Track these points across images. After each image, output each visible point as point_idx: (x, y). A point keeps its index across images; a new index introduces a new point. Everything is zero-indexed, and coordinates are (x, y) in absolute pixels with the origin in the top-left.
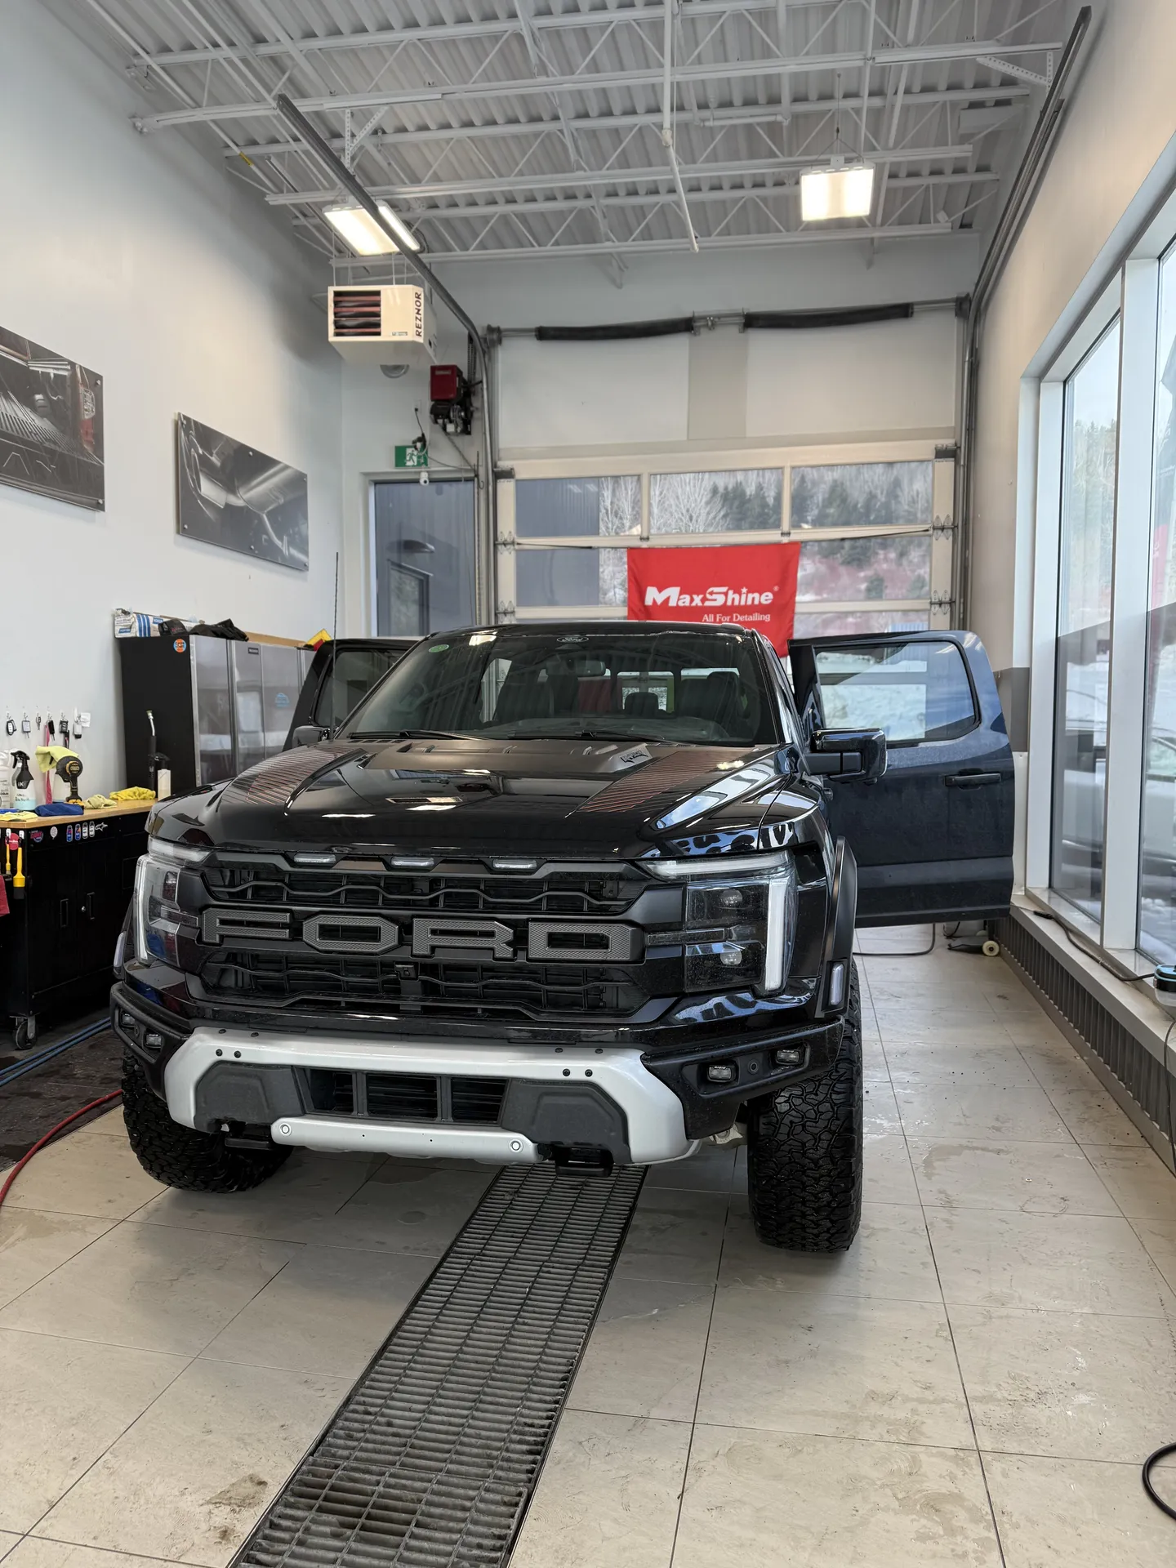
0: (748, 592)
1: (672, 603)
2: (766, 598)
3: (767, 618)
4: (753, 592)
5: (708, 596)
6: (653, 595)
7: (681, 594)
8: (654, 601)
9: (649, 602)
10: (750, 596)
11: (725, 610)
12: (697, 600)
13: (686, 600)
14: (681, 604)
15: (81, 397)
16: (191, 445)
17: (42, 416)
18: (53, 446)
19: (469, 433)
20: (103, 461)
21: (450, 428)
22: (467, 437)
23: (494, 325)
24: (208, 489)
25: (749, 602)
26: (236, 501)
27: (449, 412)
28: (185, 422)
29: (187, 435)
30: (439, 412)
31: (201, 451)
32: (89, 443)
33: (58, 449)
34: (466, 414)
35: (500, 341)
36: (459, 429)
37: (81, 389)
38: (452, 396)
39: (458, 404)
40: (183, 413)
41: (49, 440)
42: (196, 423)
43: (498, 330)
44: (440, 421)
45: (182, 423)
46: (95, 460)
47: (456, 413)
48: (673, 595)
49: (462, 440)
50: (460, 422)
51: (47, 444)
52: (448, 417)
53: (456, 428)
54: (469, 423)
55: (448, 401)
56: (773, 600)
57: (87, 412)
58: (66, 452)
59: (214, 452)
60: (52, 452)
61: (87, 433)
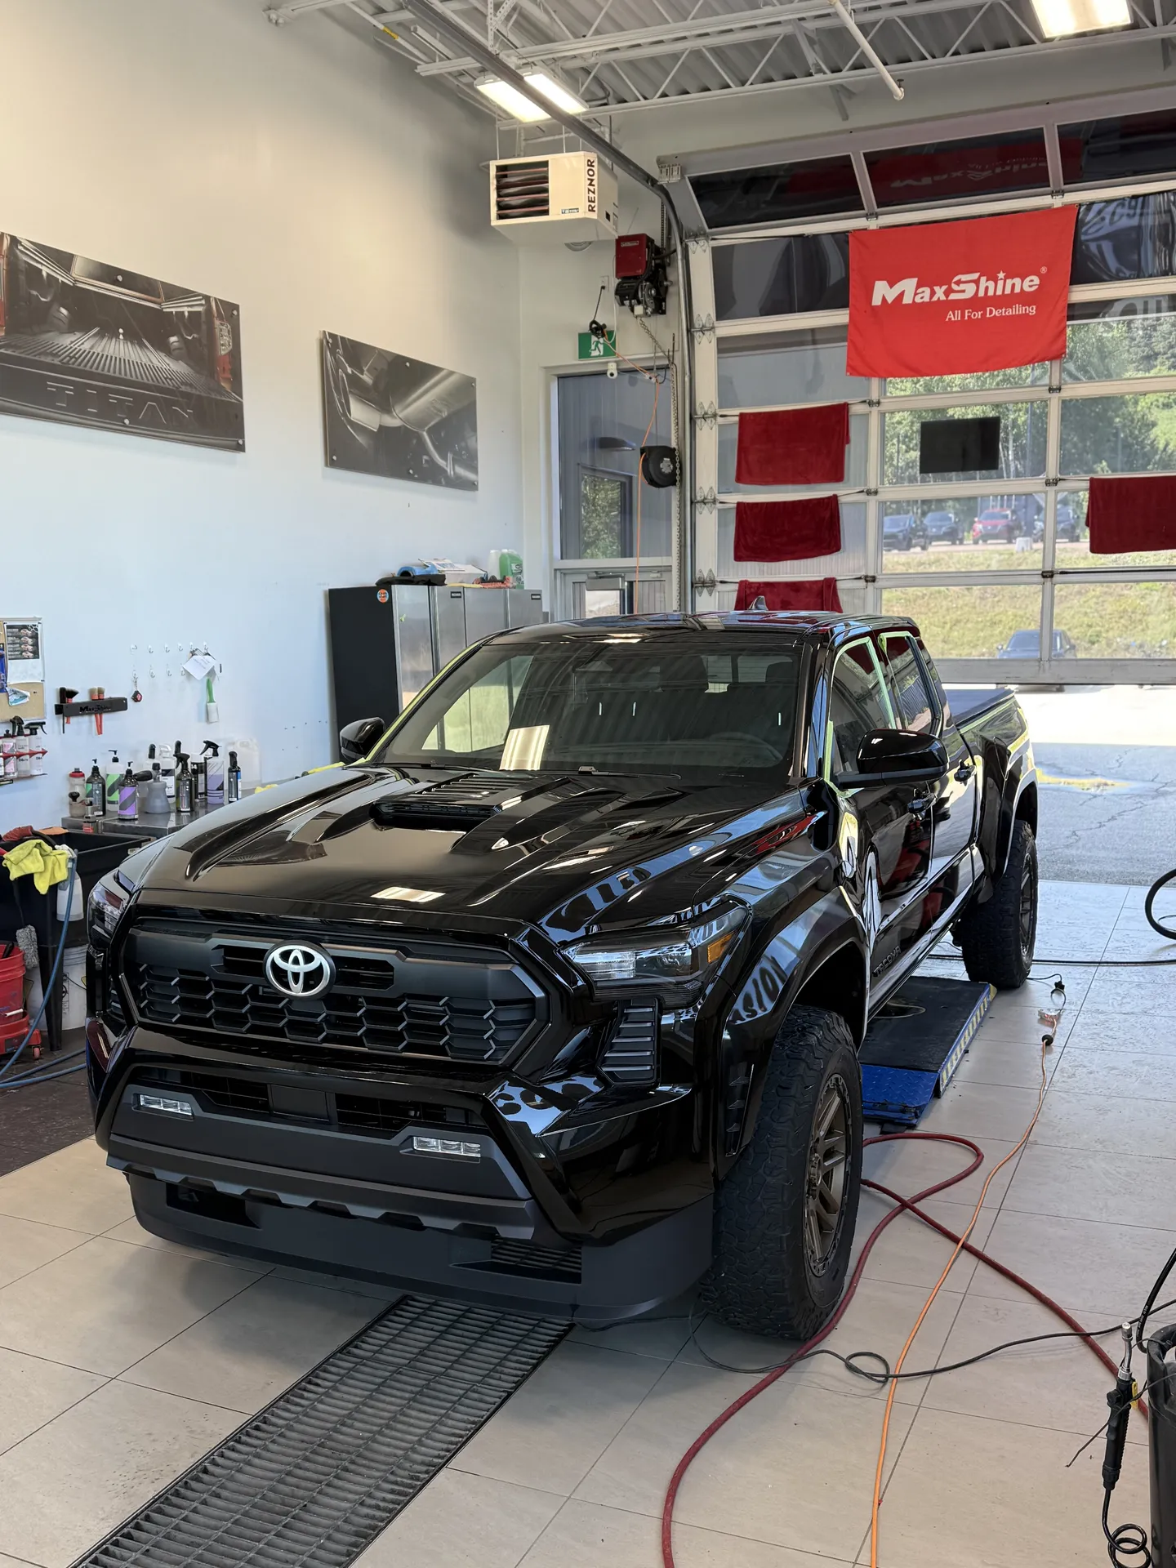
0: (1005, 278)
1: (907, 300)
2: (1031, 283)
3: (1032, 310)
4: (1012, 278)
5: (954, 287)
6: (882, 292)
7: (918, 287)
8: (884, 299)
9: (877, 301)
10: (1009, 282)
11: (975, 303)
12: (940, 293)
13: (925, 295)
14: (918, 300)
16: (338, 364)
19: (664, 312)
20: (241, 396)
22: (660, 317)
25: (1008, 291)
26: (391, 422)
27: (637, 292)
28: (330, 341)
29: (333, 353)
30: (626, 294)
31: (349, 370)
34: (658, 292)
36: (649, 311)
37: (217, 323)
38: (640, 272)
39: (646, 281)
40: (328, 330)
42: (343, 339)
44: (627, 303)
47: (646, 291)
48: (908, 290)
49: (657, 323)
50: (650, 301)
52: (635, 296)
53: (645, 309)
55: (636, 278)
56: (1040, 285)
57: (224, 344)
59: (365, 369)
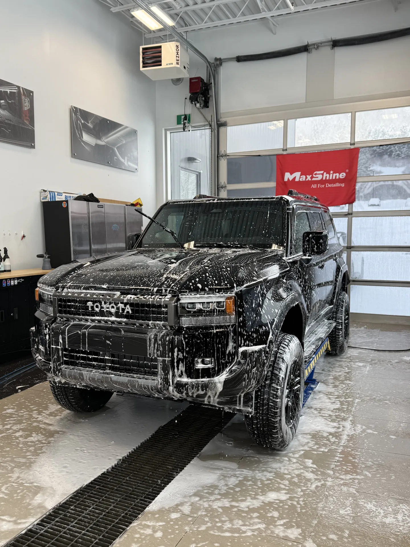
0: (333, 173)
1: (297, 180)
2: (343, 175)
3: (343, 185)
4: (336, 173)
5: (314, 176)
6: (288, 176)
7: (301, 175)
8: (288, 179)
9: (286, 179)
10: (335, 175)
11: (322, 182)
12: (309, 178)
13: (303, 178)
14: (301, 180)
15: (23, 100)
16: (78, 119)
17: (4, 109)
18: (9, 122)
19: (208, 107)
20: (34, 127)
21: (198, 105)
22: (207, 109)
23: (218, 57)
24: (86, 137)
25: (334, 178)
26: (100, 142)
27: (197, 98)
28: (74, 109)
29: (76, 114)
30: (193, 99)
31: (83, 122)
32: (27, 120)
33: (11, 123)
34: (205, 99)
35: (221, 64)
36: (202, 106)
37: (23, 97)
38: (198, 91)
39: (201, 94)
40: (73, 105)
41: (8, 120)
42: (80, 109)
43: (220, 59)
44: (194, 103)
45: (73, 110)
46: (30, 127)
47: (201, 98)
48: (297, 176)
49: (205, 111)
50: (202, 102)
51: (7, 121)
52: (197, 100)
53: (200, 105)
54: (208, 102)
55: (197, 93)
56: (346, 176)
57: (26, 106)
58: (16, 124)
59: (90, 122)
60: (10, 124)
61: (26, 116)
